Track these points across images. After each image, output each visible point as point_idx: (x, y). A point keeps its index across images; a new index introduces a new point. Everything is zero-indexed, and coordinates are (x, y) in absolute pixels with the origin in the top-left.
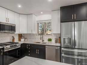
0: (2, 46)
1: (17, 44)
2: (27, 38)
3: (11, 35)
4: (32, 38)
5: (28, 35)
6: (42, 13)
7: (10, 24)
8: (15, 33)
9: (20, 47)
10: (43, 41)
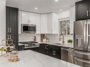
0: (23, 44)
1: (35, 44)
2: (48, 39)
3: (33, 35)
4: (54, 38)
5: (50, 35)
6: (61, 10)
7: (32, 25)
8: (36, 33)
9: (39, 46)
10: (63, 42)
